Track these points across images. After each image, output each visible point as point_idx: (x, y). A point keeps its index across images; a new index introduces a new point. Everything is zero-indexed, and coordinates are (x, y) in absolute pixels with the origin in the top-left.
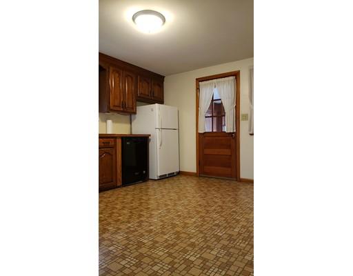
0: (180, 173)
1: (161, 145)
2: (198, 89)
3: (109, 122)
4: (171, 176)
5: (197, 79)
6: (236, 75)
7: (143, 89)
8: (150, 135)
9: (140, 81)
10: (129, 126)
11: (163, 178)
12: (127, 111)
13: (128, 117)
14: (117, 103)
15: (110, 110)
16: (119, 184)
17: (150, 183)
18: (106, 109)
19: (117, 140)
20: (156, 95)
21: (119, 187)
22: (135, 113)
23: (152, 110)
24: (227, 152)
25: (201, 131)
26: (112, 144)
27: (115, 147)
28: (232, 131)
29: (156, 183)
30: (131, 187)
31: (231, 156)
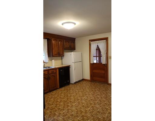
1: (75, 69)
2: (90, 45)
3: (53, 61)
4: (79, 81)
5: (90, 40)
6: (106, 39)
7: (67, 45)
8: (70, 66)
9: (65, 42)
10: (61, 61)
11: (76, 83)
12: (60, 55)
13: (61, 57)
14: (56, 53)
16: (58, 87)
19: (57, 70)
20: (72, 47)
22: (64, 56)
23: (71, 55)
24: (103, 72)
25: (92, 62)
27: (56, 73)
28: (105, 63)
29: (73, 85)
31: (105, 74)
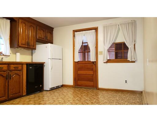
0: (63, 86)
1: (51, 69)
2: (74, 36)
3: (18, 54)
4: (58, 87)
5: (73, 31)
6: (96, 29)
7: (41, 34)
8: (45, 63)
9: (39, 30)
10: (31, 57)
11: (52, 89)
12: (30, 47)
13: (30, 51)
14: (24, 42)
15: (19, 46)
17: (44, 93)
18: (16, 46)
19: (24, 65)
20: (48, 38)
21: (24, 96)
22: (35, 49)
23: (46, 47)
24: (91, 72)
25: (76, 60)
26: (20, 68)
27: (22, 70)
28: (94, 61)
29: (48, 92)
30: (33, 96)
31: (93, 75)
